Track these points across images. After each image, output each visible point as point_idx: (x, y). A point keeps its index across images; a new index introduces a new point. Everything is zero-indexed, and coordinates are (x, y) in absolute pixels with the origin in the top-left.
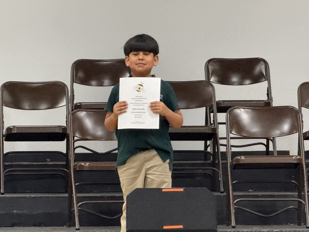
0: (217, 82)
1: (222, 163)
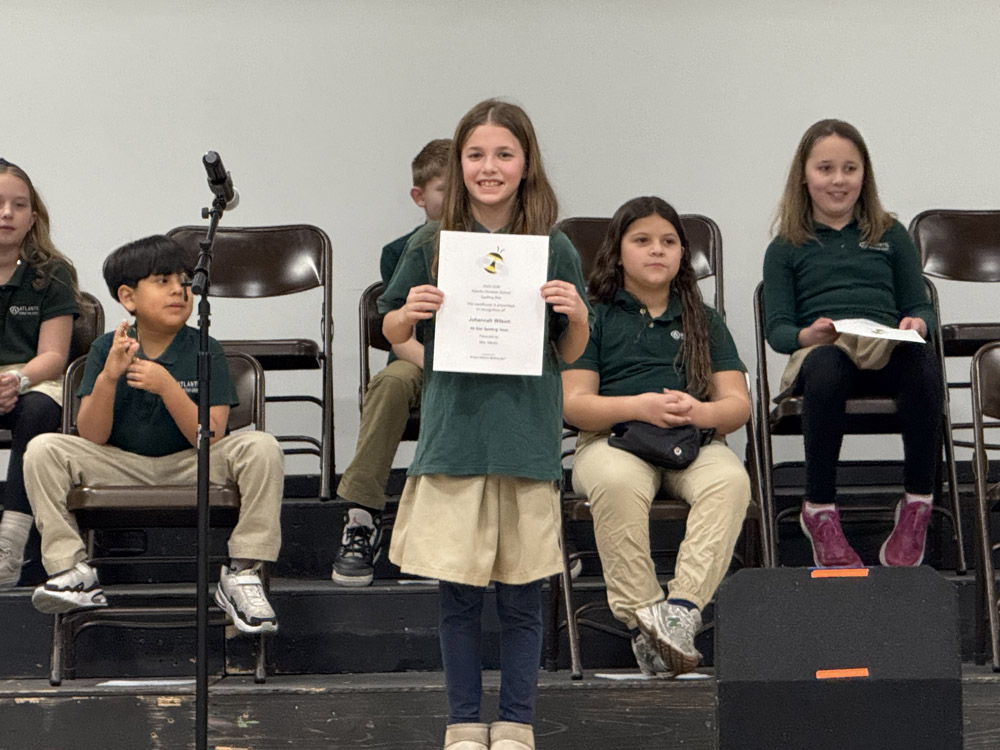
0: (941, 273)
1: (960, 494)
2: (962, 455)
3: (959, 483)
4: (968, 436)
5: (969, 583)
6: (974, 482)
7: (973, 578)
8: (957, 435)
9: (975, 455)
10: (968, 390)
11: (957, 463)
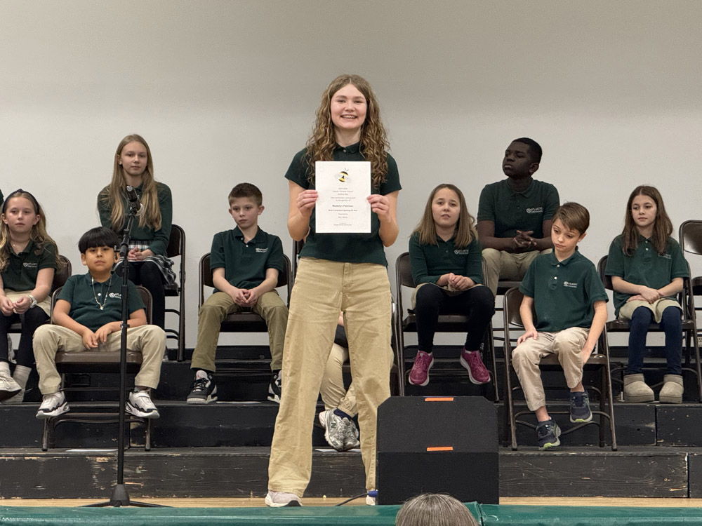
2: (498, 344)
3: (496, 357)
4: (501, 334)
5: (501, 407)
6: (504, 357)
7: (503, 404)
8: (495, 334)
9: (504, 344)
10: (502, 312)
11: (495, 348)
